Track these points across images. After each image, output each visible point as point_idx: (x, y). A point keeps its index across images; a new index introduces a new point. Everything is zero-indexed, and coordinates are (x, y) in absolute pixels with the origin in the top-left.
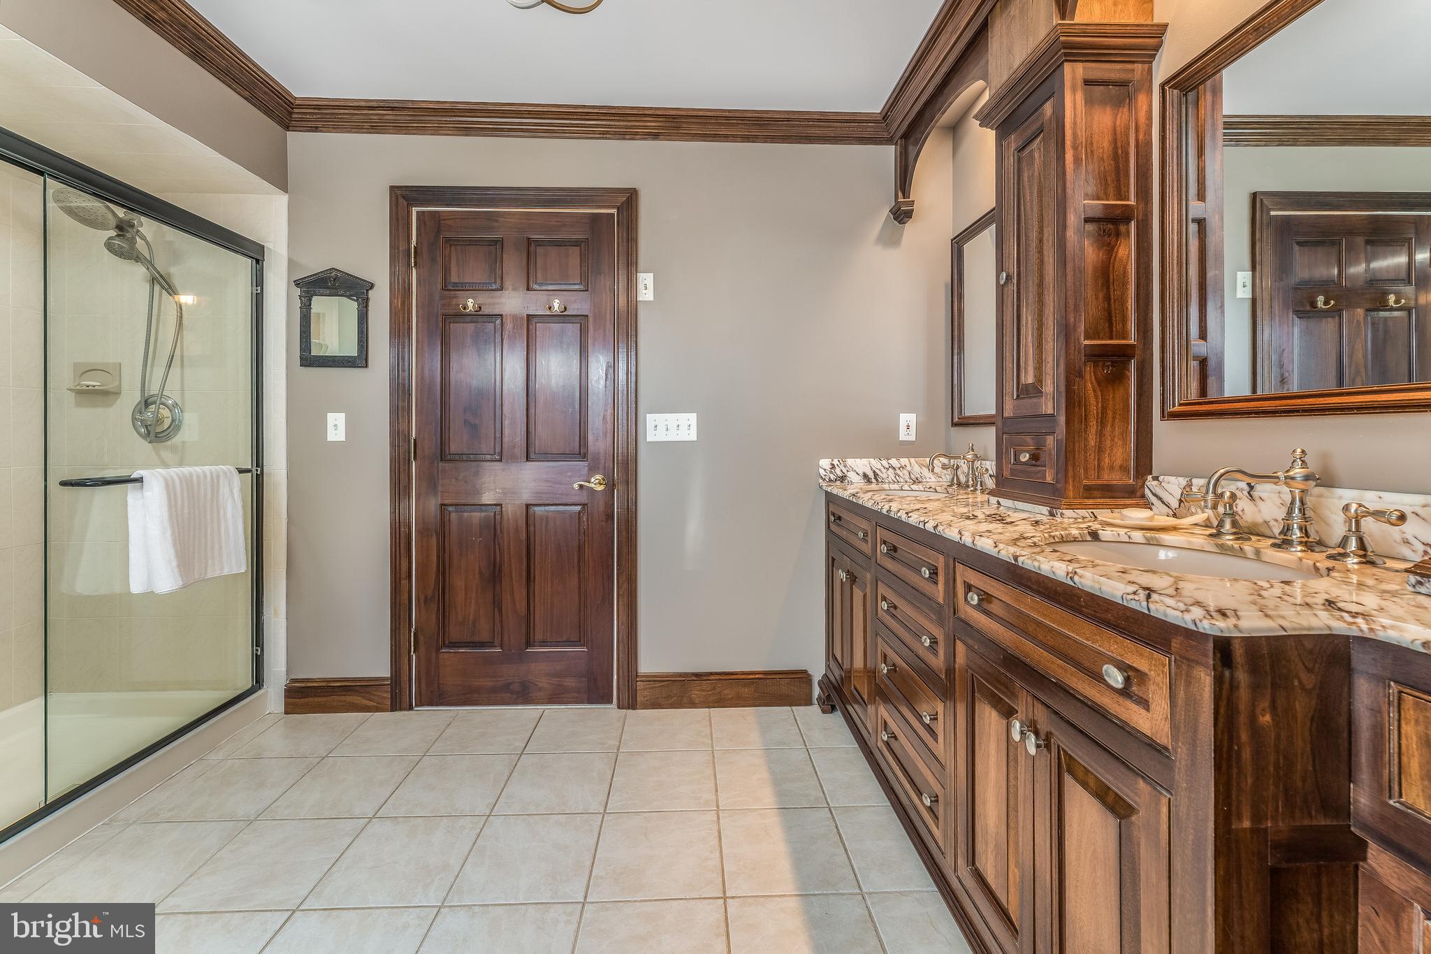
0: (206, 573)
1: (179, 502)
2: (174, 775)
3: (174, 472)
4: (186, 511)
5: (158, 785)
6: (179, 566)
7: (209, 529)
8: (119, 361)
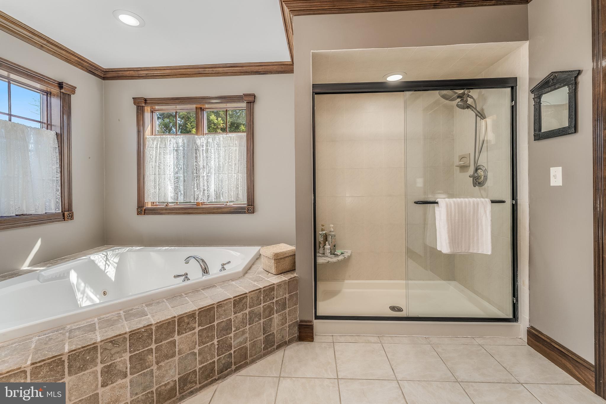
0: (469, 249)
1: (453, 214)
2: (458, 336)
3: (452, 201)
4: (457, 218)
5: (451, 336)
6: (450, 243)
7: (471, 228)
8: (469, 153)
